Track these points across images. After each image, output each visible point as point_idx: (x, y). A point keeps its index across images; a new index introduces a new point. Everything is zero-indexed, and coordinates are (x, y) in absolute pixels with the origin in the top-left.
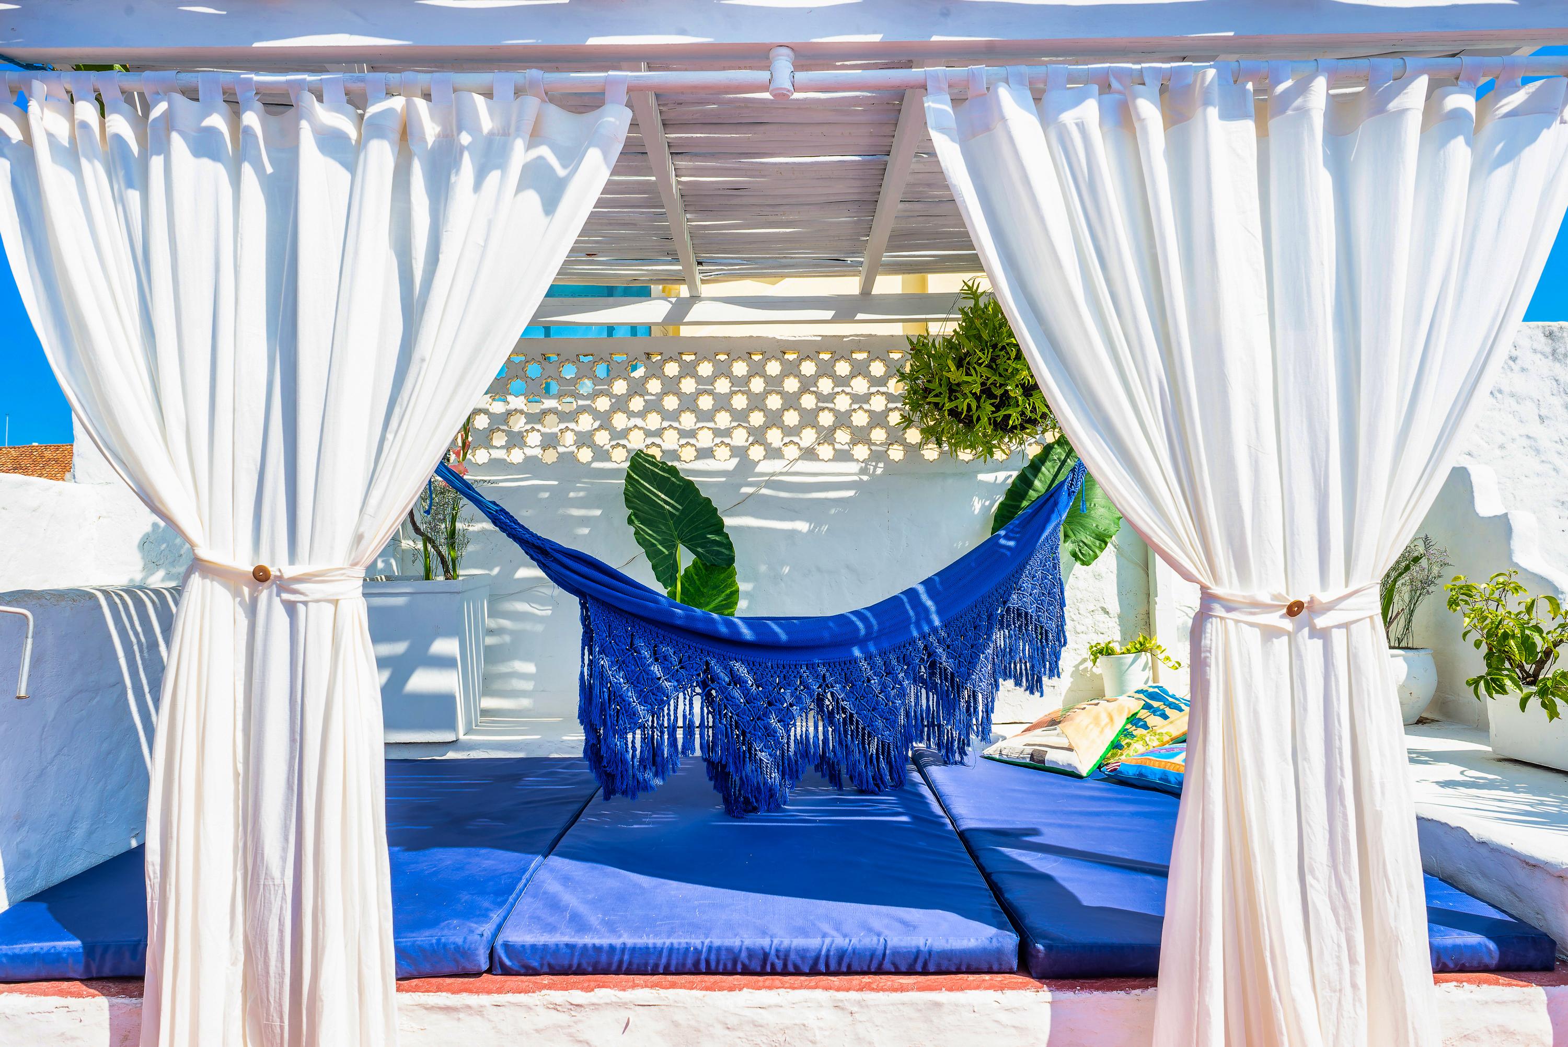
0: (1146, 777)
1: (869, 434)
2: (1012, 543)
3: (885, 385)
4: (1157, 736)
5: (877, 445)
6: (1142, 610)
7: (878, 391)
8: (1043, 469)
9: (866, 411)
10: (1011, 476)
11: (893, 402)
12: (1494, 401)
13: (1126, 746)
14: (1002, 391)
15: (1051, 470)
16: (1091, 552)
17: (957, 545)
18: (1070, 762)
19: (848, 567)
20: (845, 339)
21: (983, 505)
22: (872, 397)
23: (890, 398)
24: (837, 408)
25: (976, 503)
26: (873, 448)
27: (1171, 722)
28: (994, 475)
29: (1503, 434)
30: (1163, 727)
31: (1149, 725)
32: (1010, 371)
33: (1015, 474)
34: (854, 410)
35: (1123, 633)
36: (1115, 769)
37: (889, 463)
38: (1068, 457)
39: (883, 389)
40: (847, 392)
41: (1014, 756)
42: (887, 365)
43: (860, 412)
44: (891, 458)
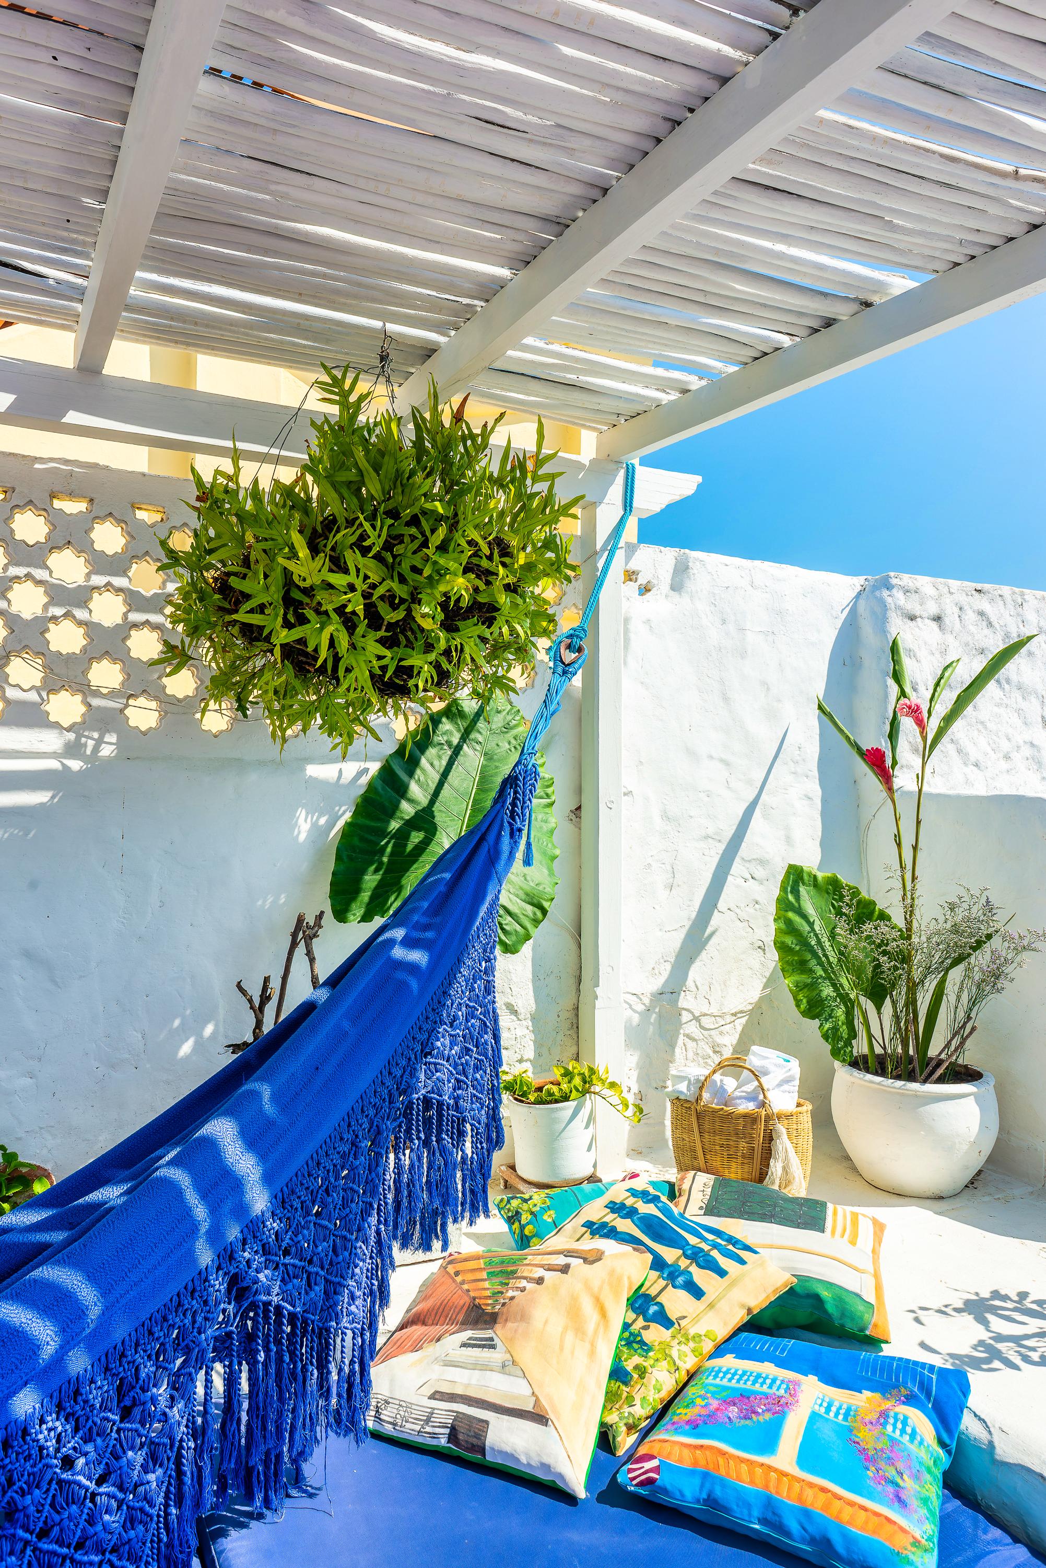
0: (727, 1510)
1: (85, 672)
2: (418, 957)
3: (124, 573)
4: (691, 1344)
5: (103, 696)
6: (568, 1003)
7: (109, 584)
8: (423, 761)
9: (80, 623)
10: (366, 770)
11: (139, 610)
12: (1002, 693)
13: (636, 1376)
14: (400, 615)
15: (436, 763)
16: (518, 928)
17: (265, 901)
18: (546, 1460)
19: (28, 955)
20: (37, 466)
21: (315, 825)
22: (96, 595)
23: (134, 601)
24: (14, 609)
25: (301, 820)
26: (95, 702)
27: (711, 1306)
28: (336, 767)
29: (1009, 739)
30: (696, 1319)
31: (672, 1315)
32: (427, 572)
33: (374, 767)
34: (54, 619)
35: (538, 1045)
36: (650, 1481)
37: (128, 736)
38: (465, 741)
39: (119, 582)
40: (38, 577)
41: (411, 1430)
42: (129, 533)
43: (67, 624)
44: (132, 723)
